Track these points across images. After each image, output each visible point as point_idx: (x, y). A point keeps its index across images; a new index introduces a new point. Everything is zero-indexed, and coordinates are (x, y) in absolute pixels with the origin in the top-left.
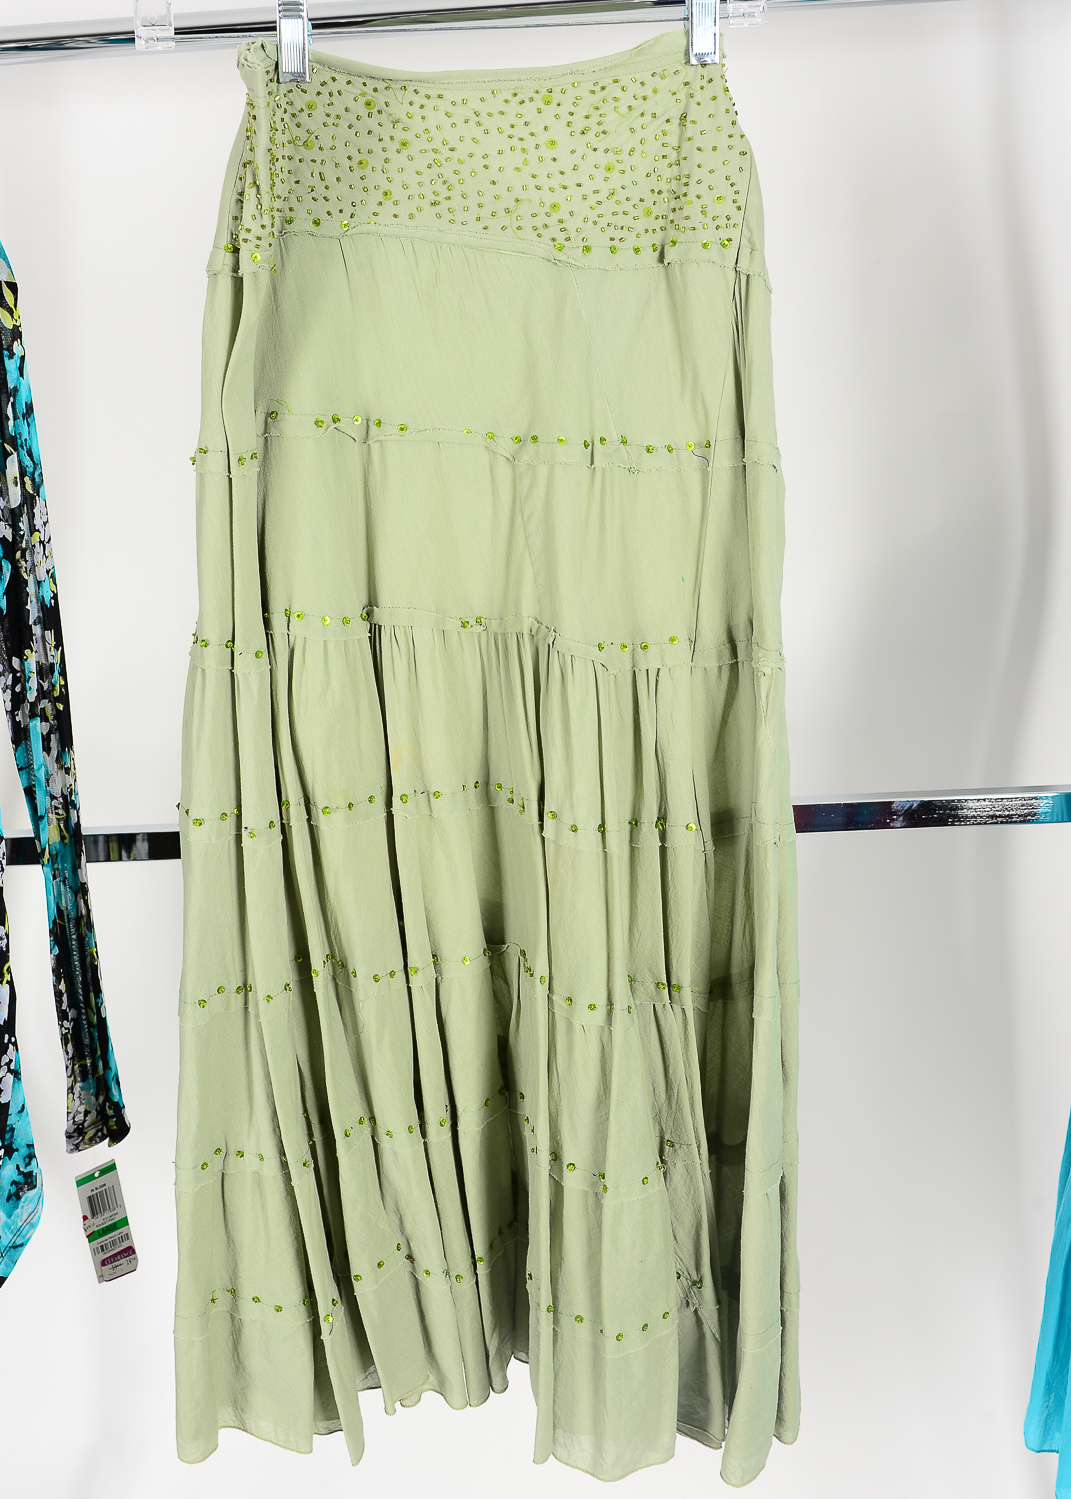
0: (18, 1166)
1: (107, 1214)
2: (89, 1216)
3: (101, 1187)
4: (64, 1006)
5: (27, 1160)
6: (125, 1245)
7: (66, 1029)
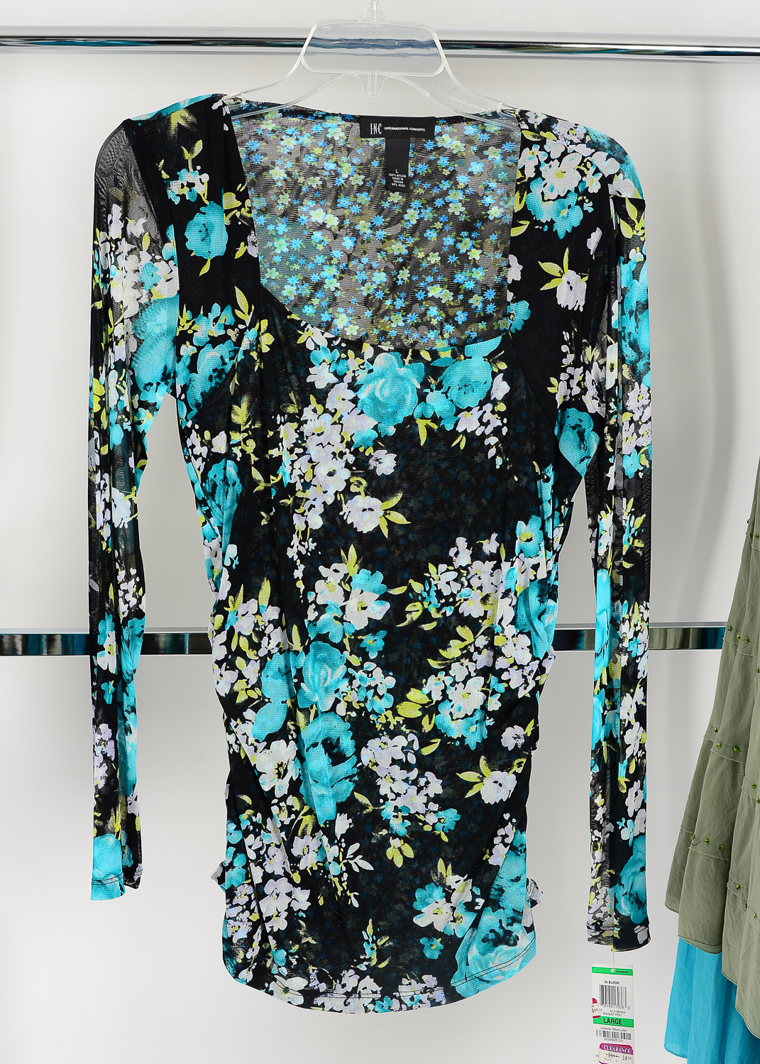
0: (500, 921)
1: (615, 1009)
2: (598, 1000)
3: (614, 983)
4: (599, 817)
5: (510, 921)
6: (625, 1042)
7: (596, 837)
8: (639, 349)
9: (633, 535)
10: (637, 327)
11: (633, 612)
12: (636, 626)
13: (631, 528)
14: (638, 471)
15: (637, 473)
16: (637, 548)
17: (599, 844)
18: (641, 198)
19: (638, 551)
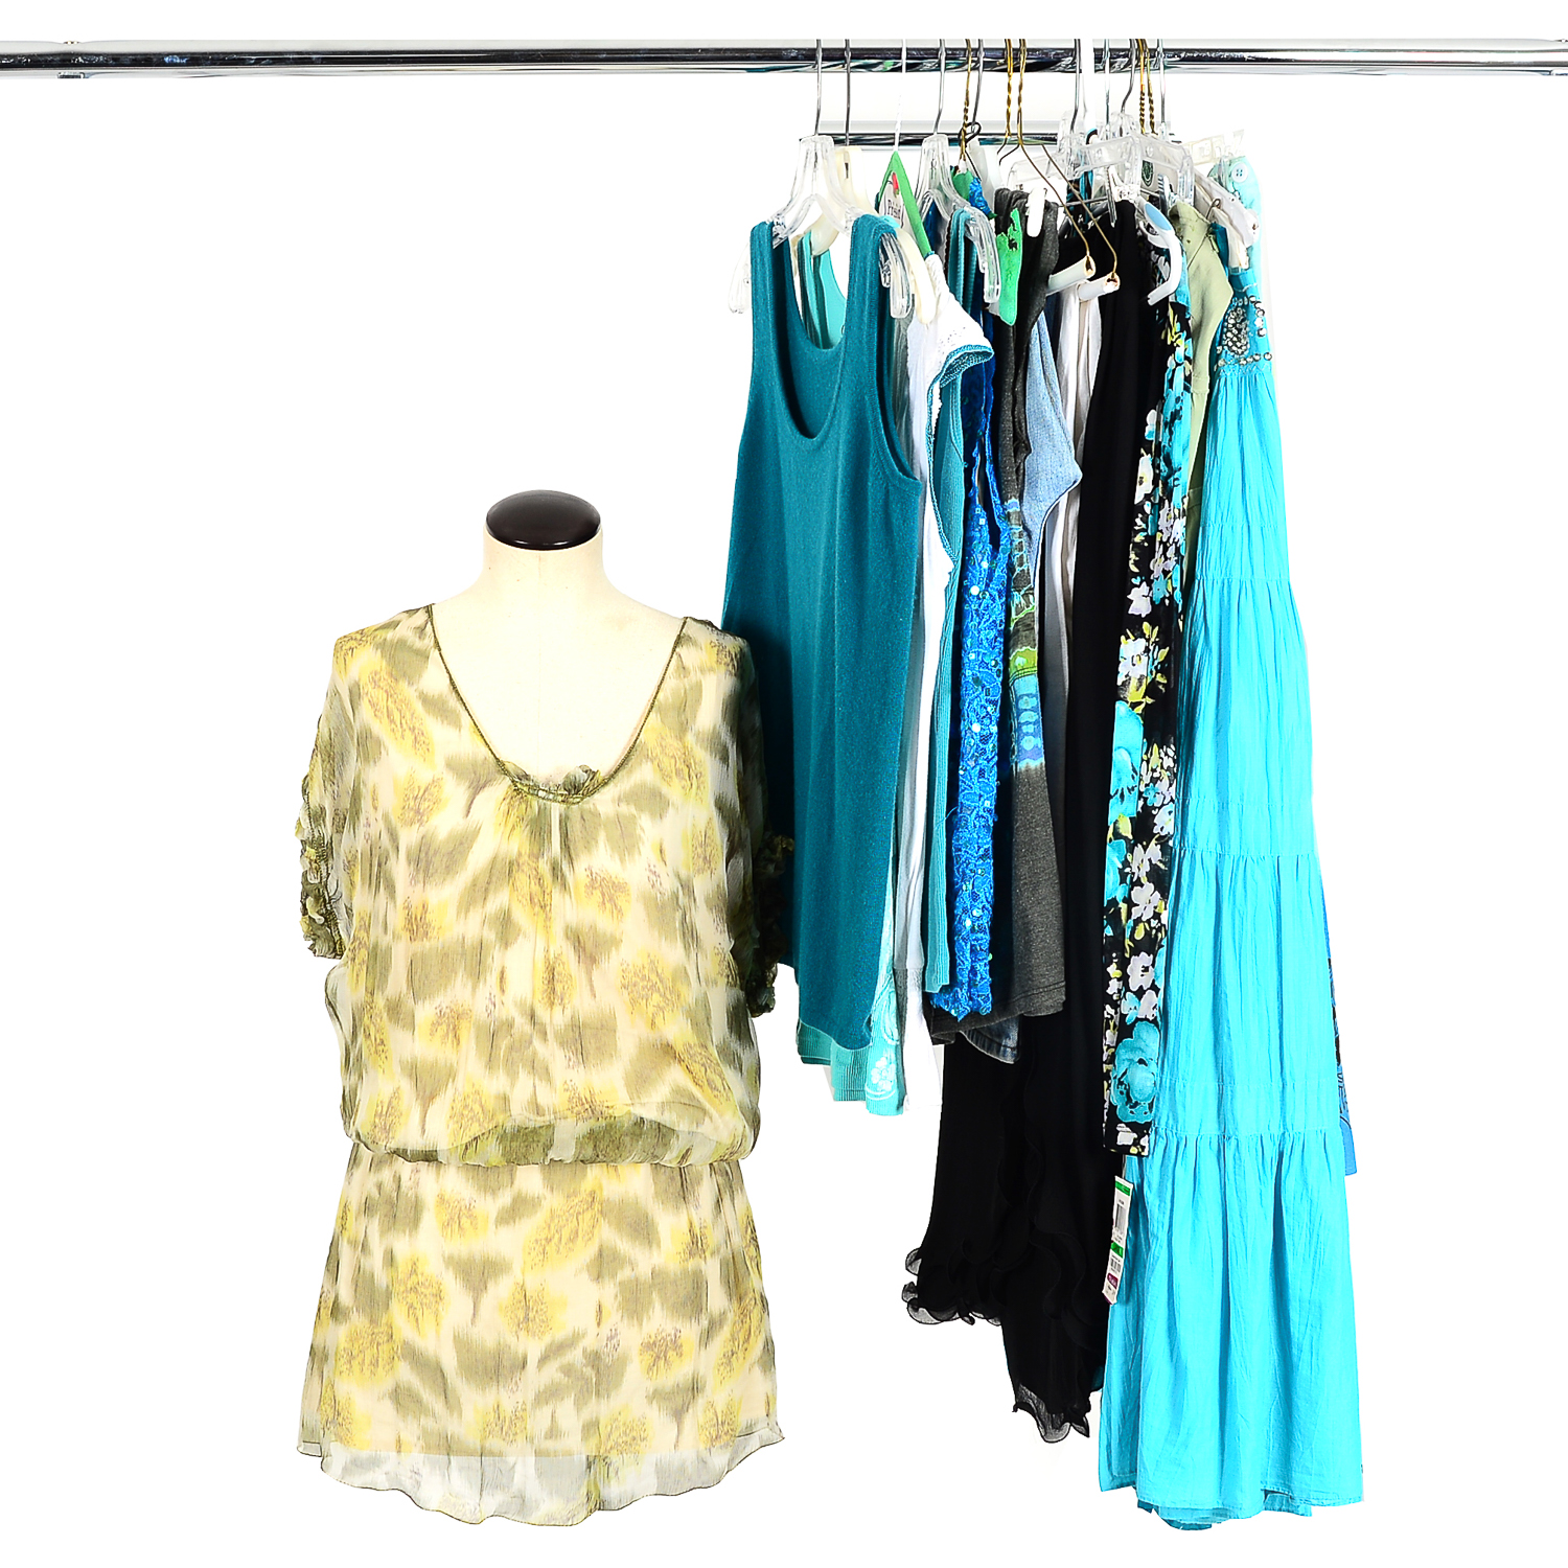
8: (1171, 463)
9: (1156, 668)
10: (1170, 440)
11: (1151, 754)
12: (1154, 771)
13: (1154, 660)
14: (1165, 597)
15: (1163, 599)
16: (1160, 683)
17: (1112, 1024)
18: (1185, 304)
19: (1161, 687)
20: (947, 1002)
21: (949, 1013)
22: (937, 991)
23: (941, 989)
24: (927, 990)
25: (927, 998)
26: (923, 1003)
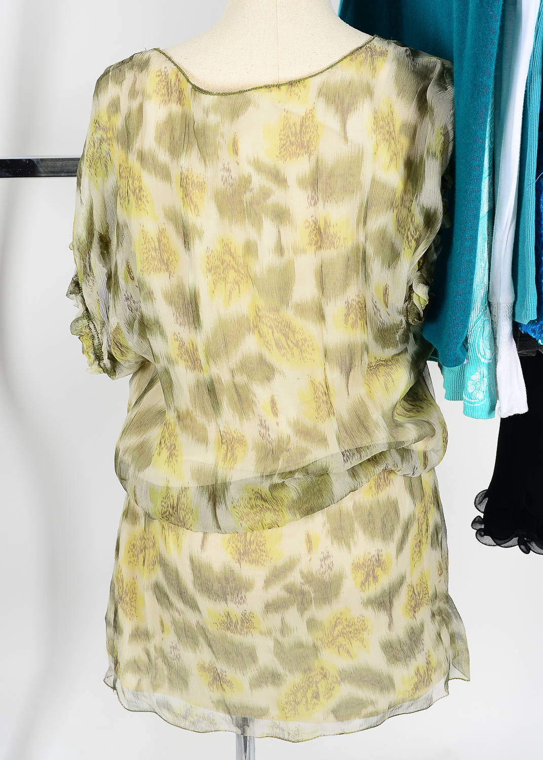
20: (534, 331)
21: (535, 341)
22: (526, 324)
23: (529, 323)
24: (517, 320)
25: (516, 326)
26: (513, 329)
